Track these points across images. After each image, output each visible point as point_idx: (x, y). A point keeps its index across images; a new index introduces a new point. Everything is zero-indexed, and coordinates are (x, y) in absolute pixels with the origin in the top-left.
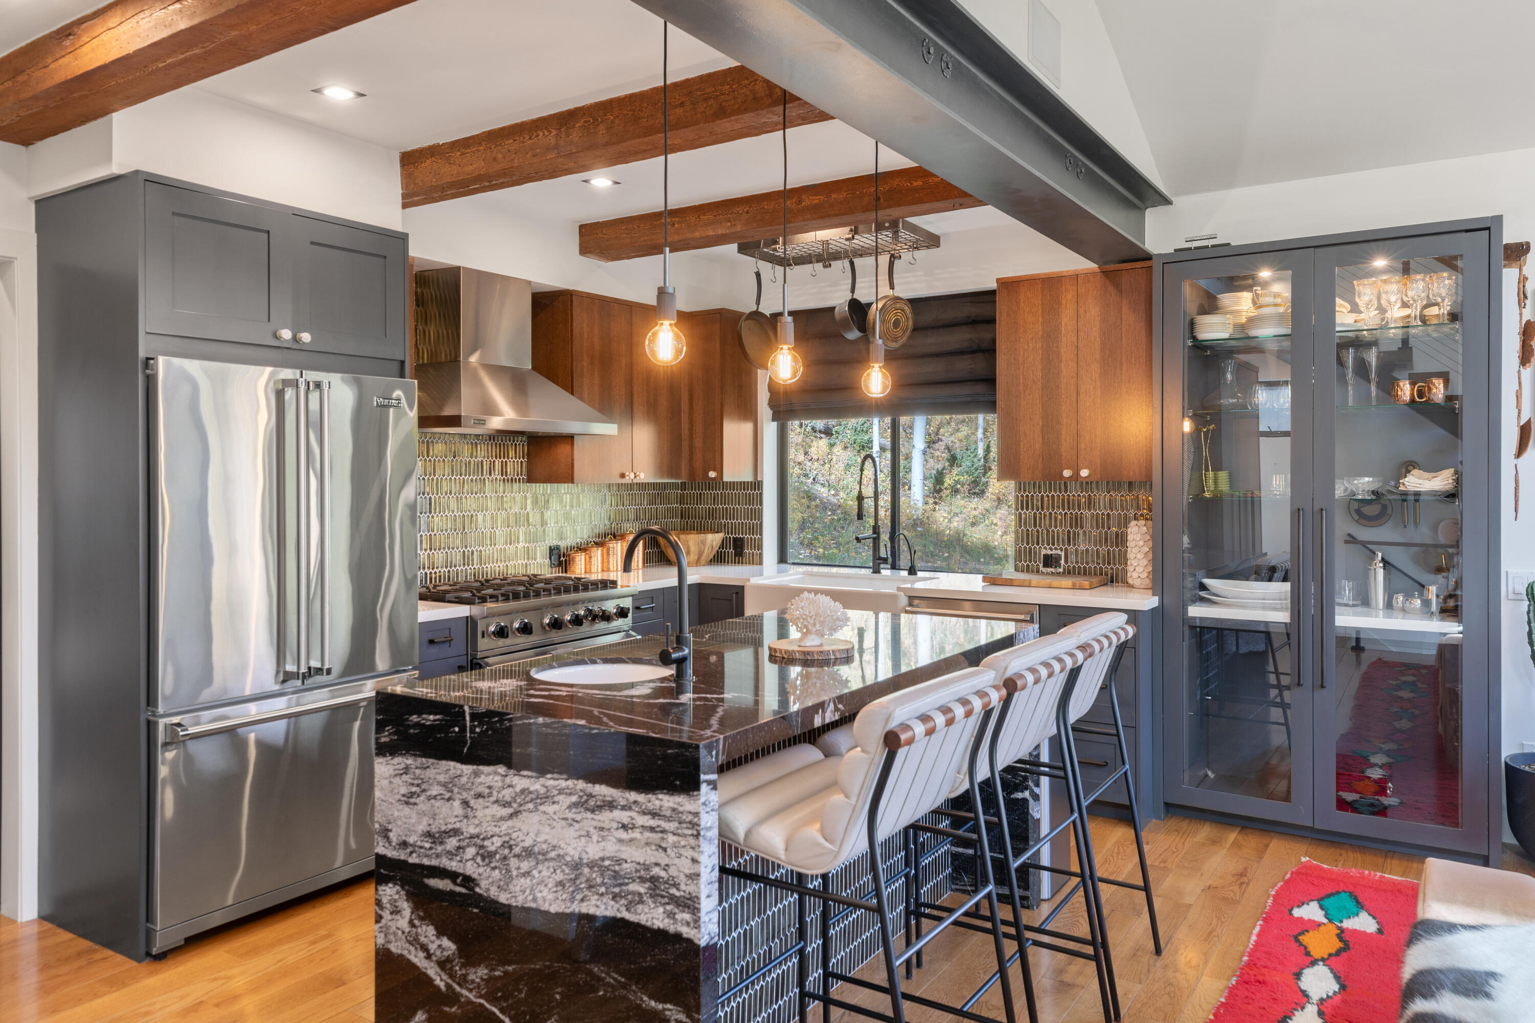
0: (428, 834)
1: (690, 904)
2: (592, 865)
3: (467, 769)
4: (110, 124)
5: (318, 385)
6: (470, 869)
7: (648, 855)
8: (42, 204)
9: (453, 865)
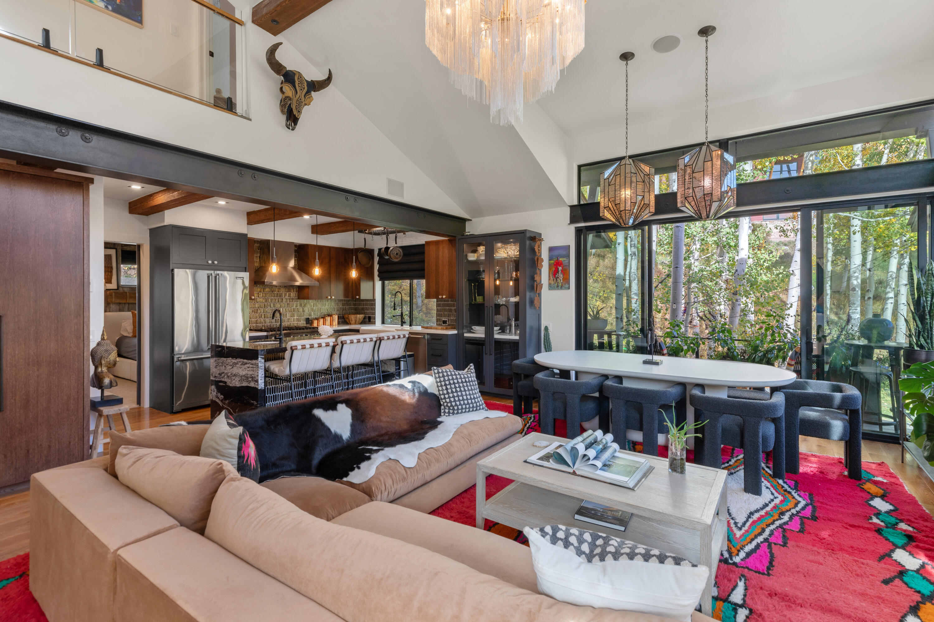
0: (219, 374)
1: (257, 381)
2: (244, 376)
3: (225, 359)
4: (164, 214)
5: (218, 274)
6: (226, 380)
7: (250, 373)
8: (151, 230)
9: (223, 380)
